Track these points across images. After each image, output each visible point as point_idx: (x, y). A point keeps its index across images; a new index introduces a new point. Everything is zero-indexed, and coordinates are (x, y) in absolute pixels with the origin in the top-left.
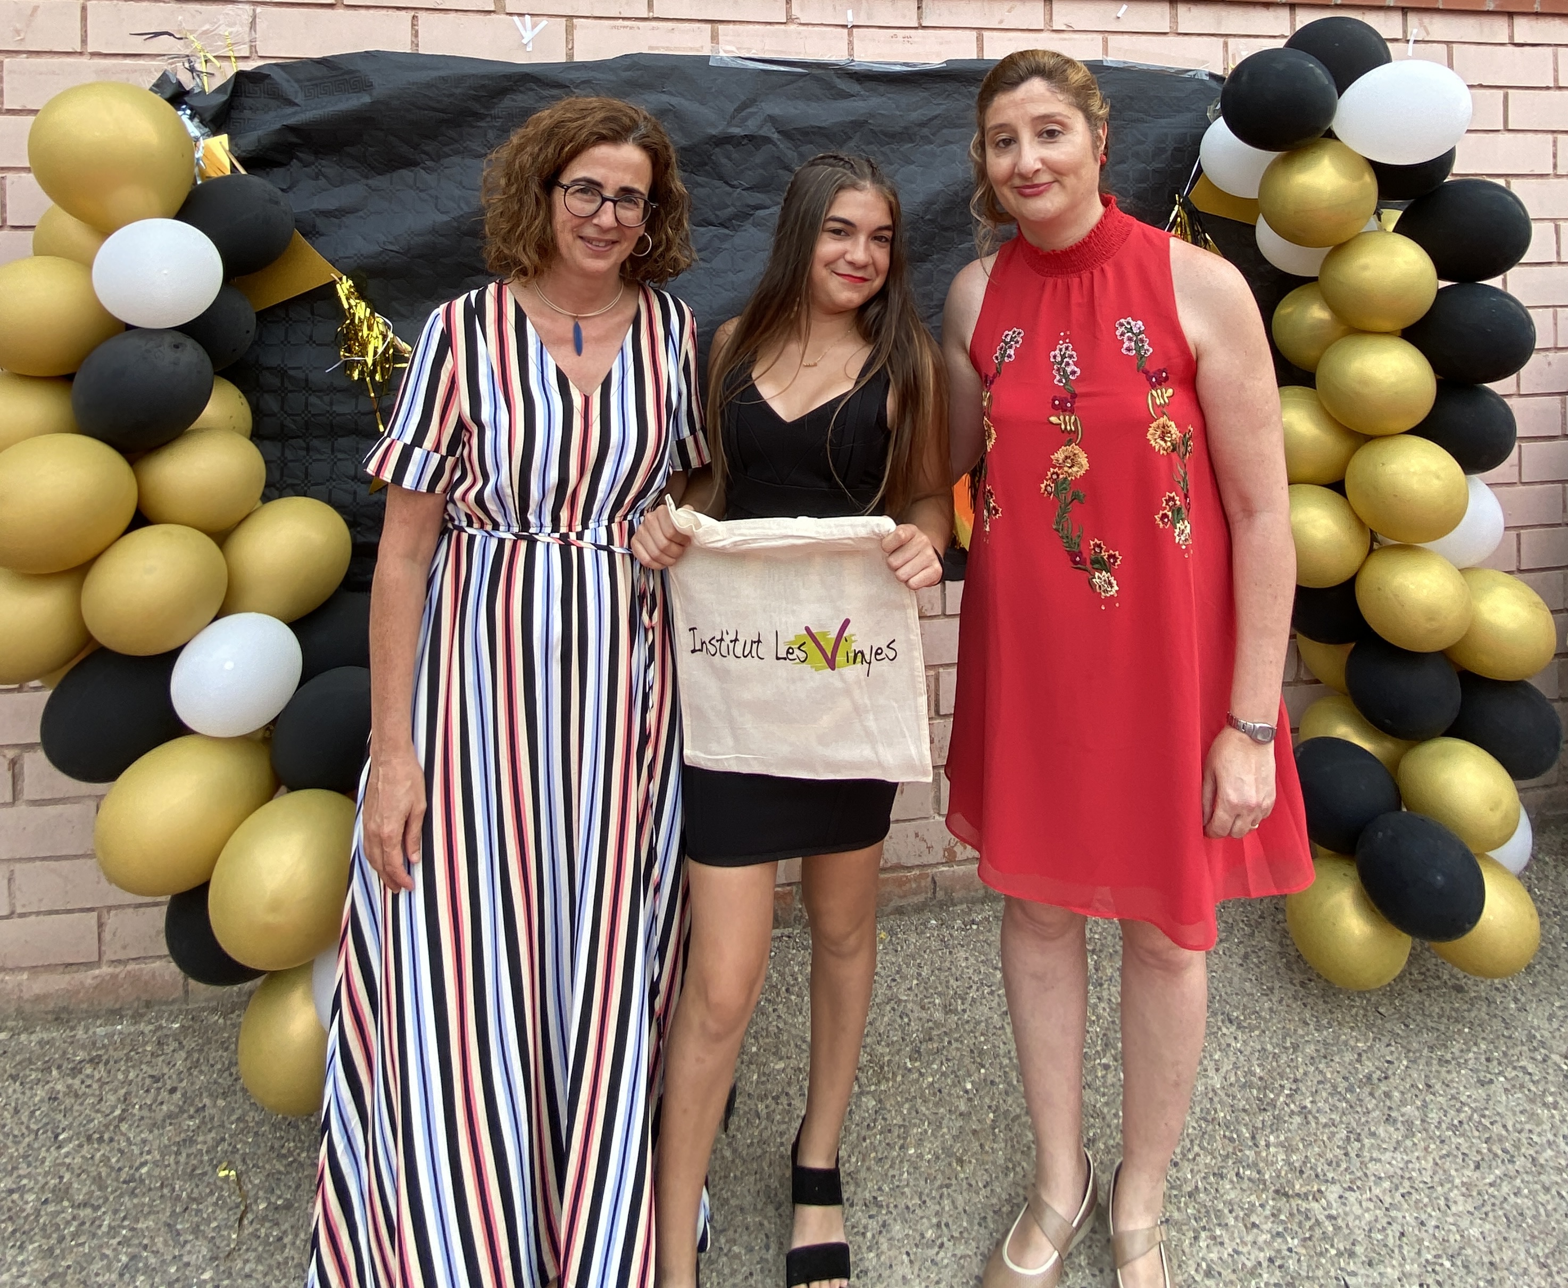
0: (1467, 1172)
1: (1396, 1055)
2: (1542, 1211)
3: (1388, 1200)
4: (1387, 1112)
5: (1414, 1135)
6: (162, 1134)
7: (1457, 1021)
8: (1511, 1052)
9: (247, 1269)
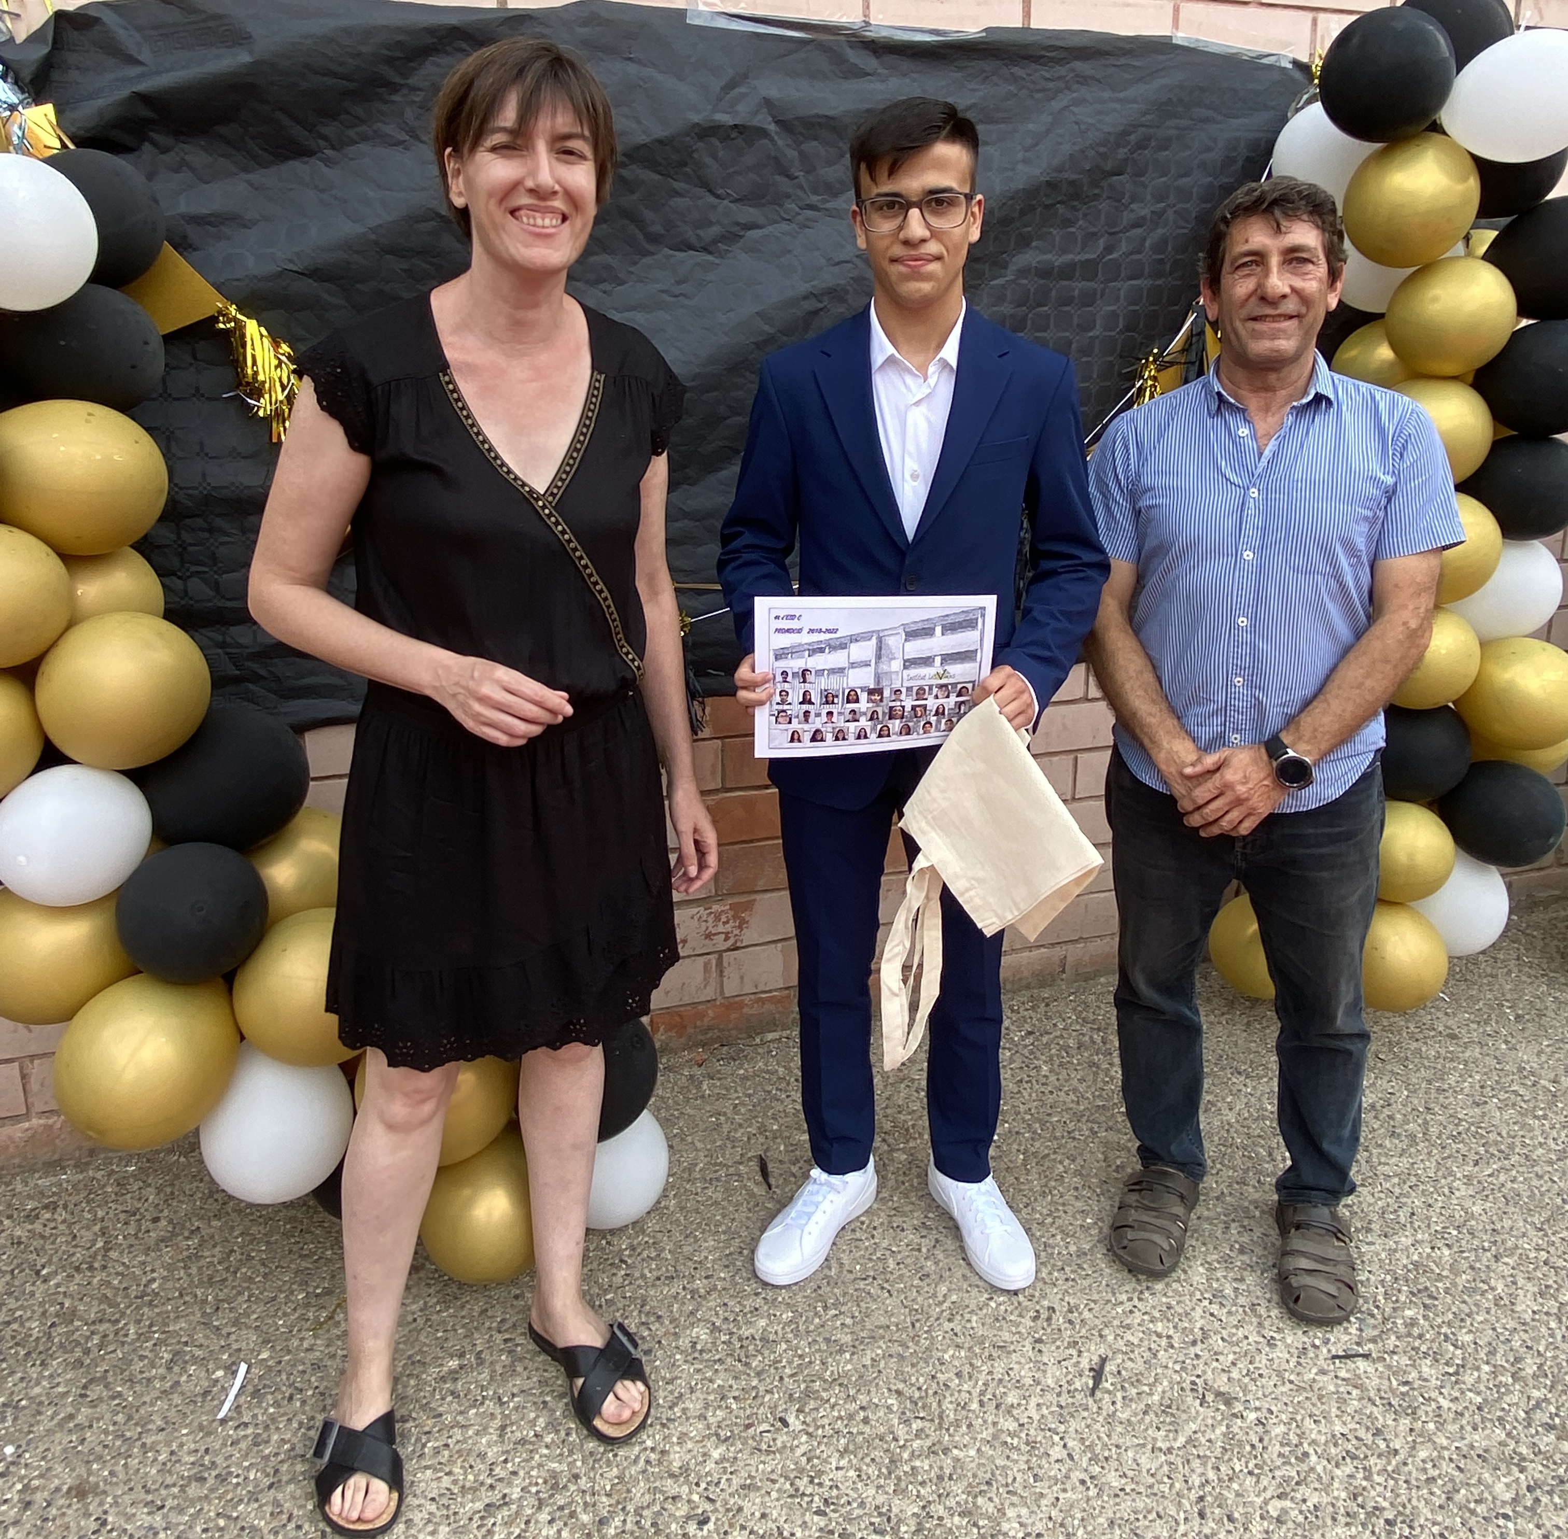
0: (1468, 1168)
1: (1397, 1088)
2: (1536, 1191)
3: (1397, 1191)
4: (1391, 1129)
5: (1417, 1144)
6: (161, 1256)
7: (1452, 1060)
8: (1503, 1080)
9: (306, 1345)
